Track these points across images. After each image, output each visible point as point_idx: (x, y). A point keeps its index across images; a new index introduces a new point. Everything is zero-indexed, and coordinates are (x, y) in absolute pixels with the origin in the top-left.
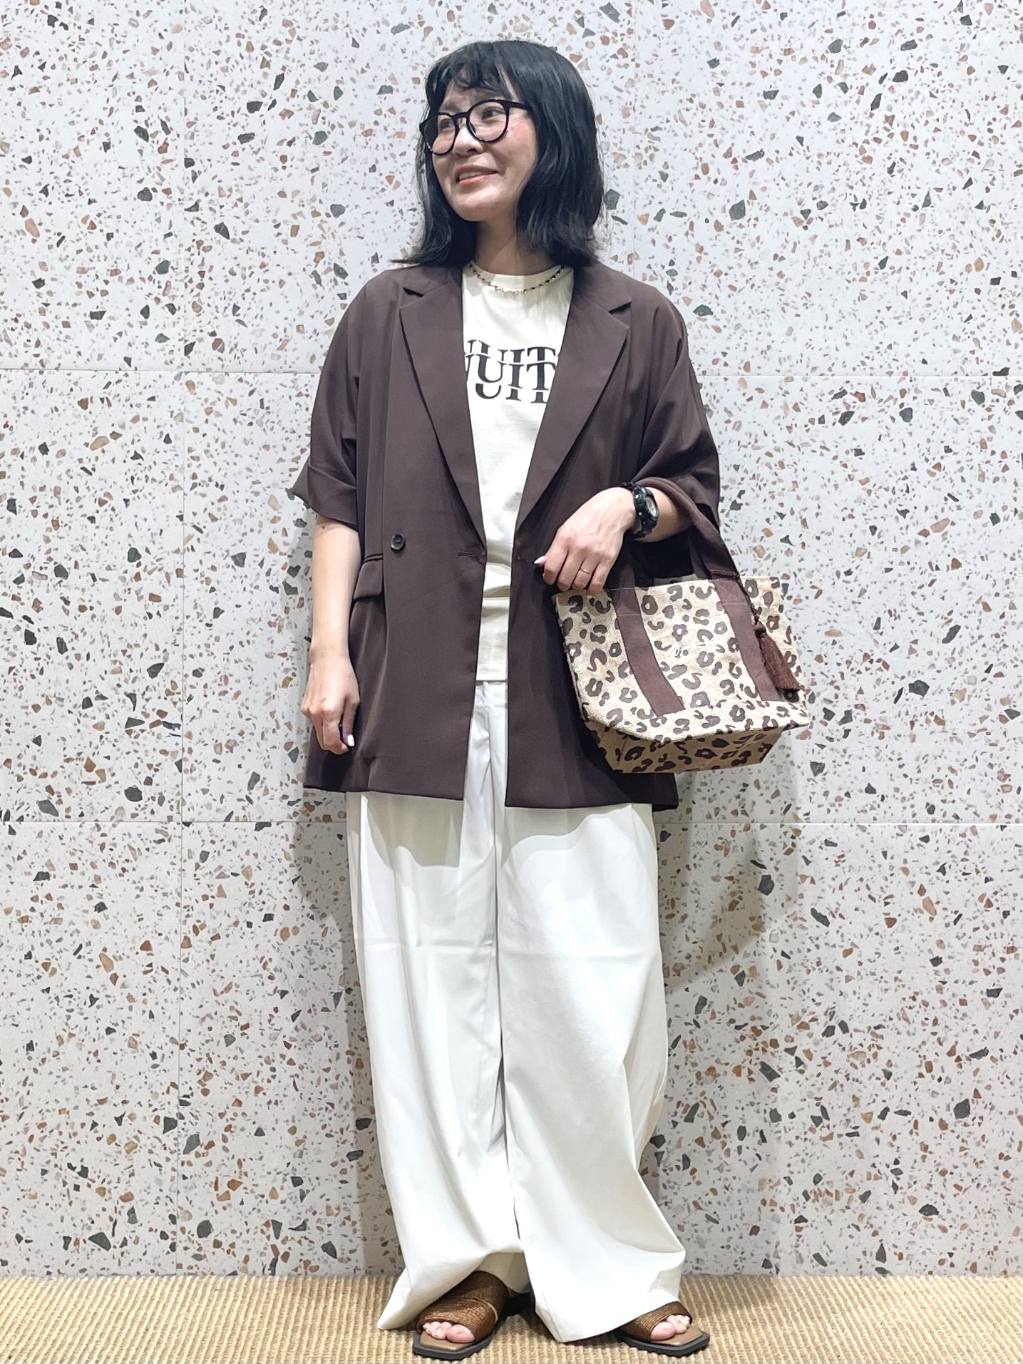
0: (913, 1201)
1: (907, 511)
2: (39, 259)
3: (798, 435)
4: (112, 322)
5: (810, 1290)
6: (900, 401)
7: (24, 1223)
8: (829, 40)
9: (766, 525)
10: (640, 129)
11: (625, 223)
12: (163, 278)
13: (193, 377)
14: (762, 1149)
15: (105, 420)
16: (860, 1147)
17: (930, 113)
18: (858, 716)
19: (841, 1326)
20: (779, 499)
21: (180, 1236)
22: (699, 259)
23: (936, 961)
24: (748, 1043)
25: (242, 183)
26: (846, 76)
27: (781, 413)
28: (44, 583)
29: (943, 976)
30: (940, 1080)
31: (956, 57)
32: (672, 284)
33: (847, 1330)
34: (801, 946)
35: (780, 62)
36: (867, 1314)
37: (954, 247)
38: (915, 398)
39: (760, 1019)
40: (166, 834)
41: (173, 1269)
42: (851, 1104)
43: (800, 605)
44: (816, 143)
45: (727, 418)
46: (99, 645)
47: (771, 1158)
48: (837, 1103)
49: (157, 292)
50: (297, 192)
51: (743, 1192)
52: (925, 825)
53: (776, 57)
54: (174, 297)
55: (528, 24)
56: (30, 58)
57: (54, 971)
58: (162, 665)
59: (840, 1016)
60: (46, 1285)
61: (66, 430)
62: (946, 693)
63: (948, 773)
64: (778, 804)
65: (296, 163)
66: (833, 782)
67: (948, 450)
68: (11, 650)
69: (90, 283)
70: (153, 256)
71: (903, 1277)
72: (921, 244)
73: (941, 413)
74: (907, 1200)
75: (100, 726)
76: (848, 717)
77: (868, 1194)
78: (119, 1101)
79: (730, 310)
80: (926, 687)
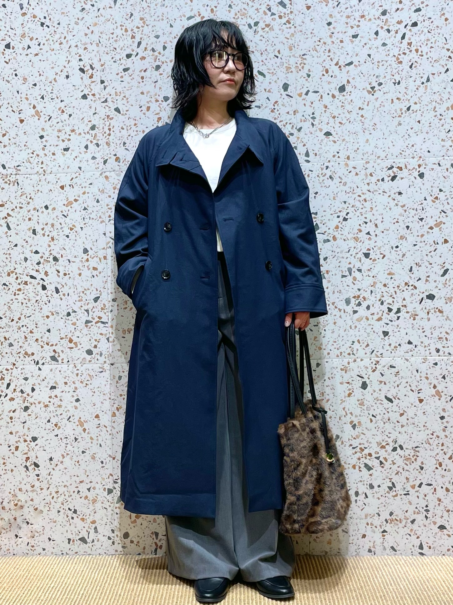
0: (435, 523)
1: (423, 219)
2: (41, 127)
3: (372, 187)
4: (73, 152)
5: (389, 562)
6: (418, 170)
7: (51, 533)
8: (381, 10)
9: (359, 227)
10: (297, 55)
11: (292, 97)
12: (93, 132)
13: (107, 174)
14: (366, 501)
15: (71, 194)
16: (410, 500)
17: (428, 40)
18: (403, 310)
19: (403, 578)
20: (364, 216)
21: (116, 538)
22: (325, 111)
23: (442, 418)
24: (359, 455)
25: (125, 89)
26: (389, 26)
27: (364, 177)
28: (49, 264)
29: (445, 424)
30: (445, 470)
31: (439, 14)
32: (314, 123)
33: (406, 580)
34: (381, 412)
35: (359, 21)
36: (415, 573)
37: (441, 100)
38: (425, 168)
39: (363, 444)
40: (104, 369)
41: (114, 552)
42: (406, 481)
43: (375, 262)
44: (377, 57)
45: (340, 181)
46: (72, 290)
47: (370, 505)
48: (399, 481)
49: (91, 138)
50: (148, 92)
51: (358, 521)
52: (436, 358)
53: (357, 20)
54: (98, 140)
55: (246, 12)
56: (34, 41)
57: (59, 427)
58: (99, 297)
59: (399, 442)
60: (61, 559)
61: (55, 199)
62: (443, 299)
63: (445, 334)
64: (369, 350)
65: (148, 79)
66: (393, 339)
67: (441, 190)
68: (37, 293)
69: (63, 136)
70: (89, 123)
71: (431, 556)
72: (426, 99)
73: (437, 174)
74: (432, 523)
75: (74, 324)
76: (399, 311)
77: (414, 520)
78: (88, 482)
79: (340, 133)
80: (434, 297)
